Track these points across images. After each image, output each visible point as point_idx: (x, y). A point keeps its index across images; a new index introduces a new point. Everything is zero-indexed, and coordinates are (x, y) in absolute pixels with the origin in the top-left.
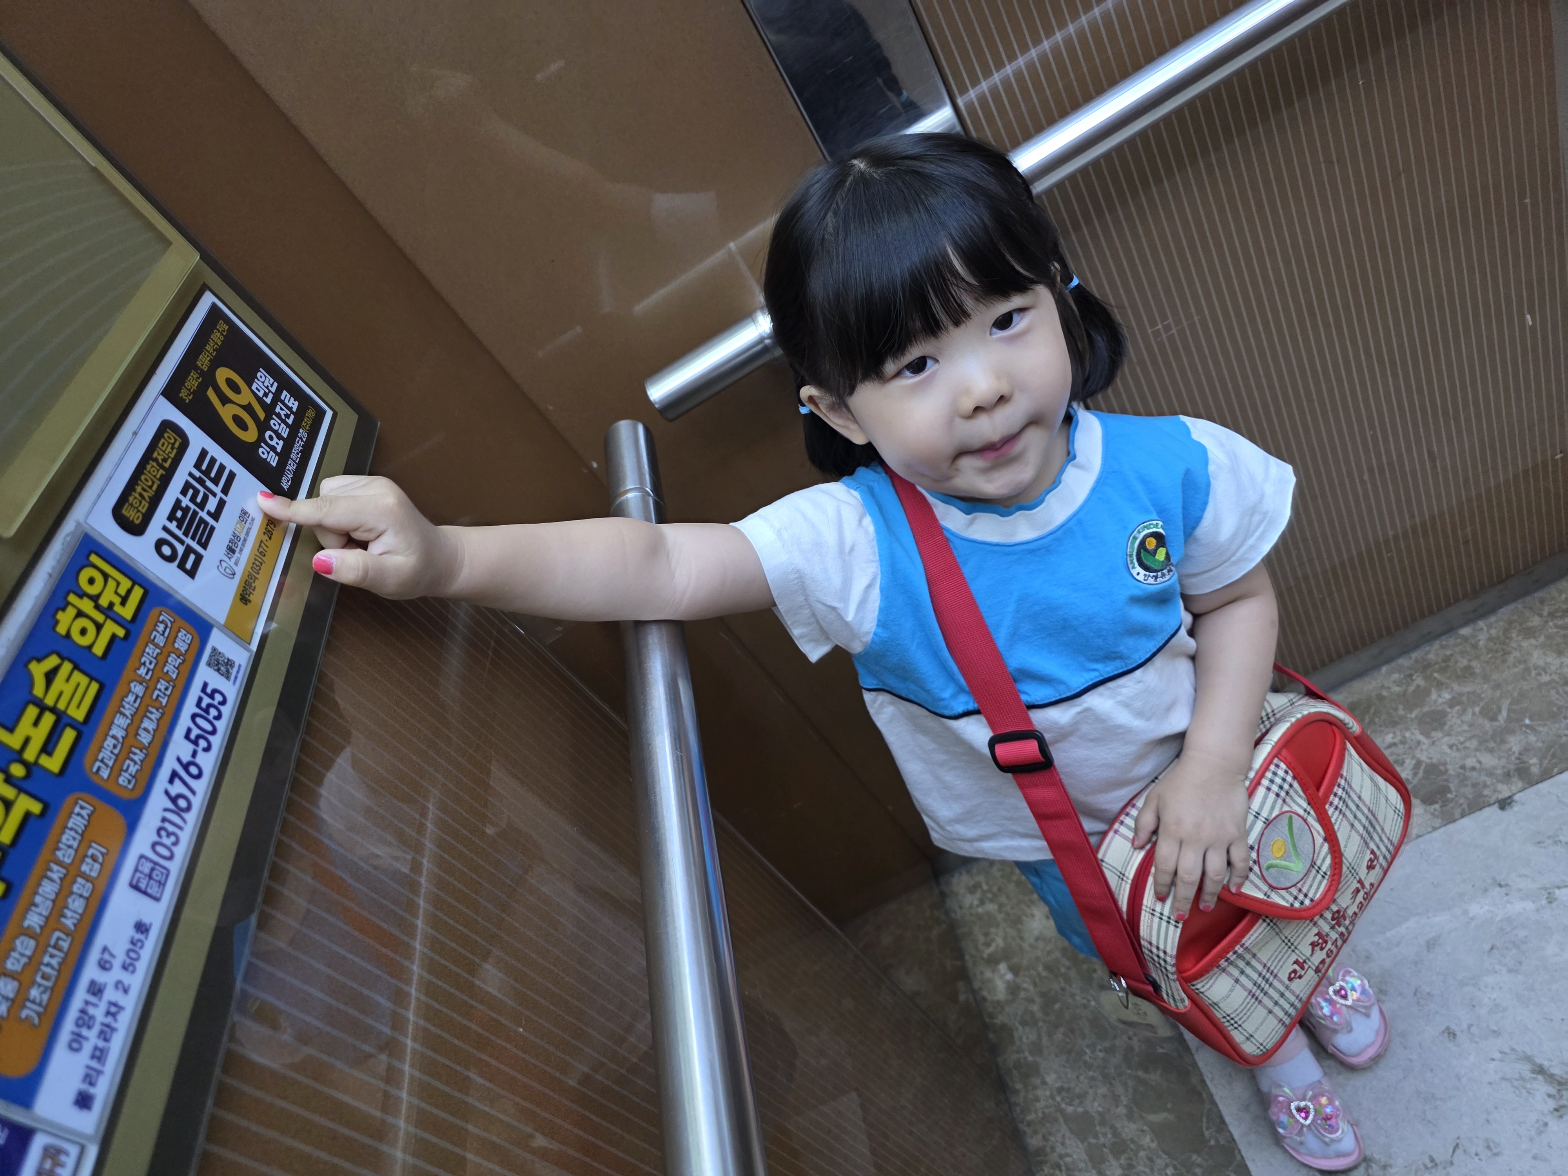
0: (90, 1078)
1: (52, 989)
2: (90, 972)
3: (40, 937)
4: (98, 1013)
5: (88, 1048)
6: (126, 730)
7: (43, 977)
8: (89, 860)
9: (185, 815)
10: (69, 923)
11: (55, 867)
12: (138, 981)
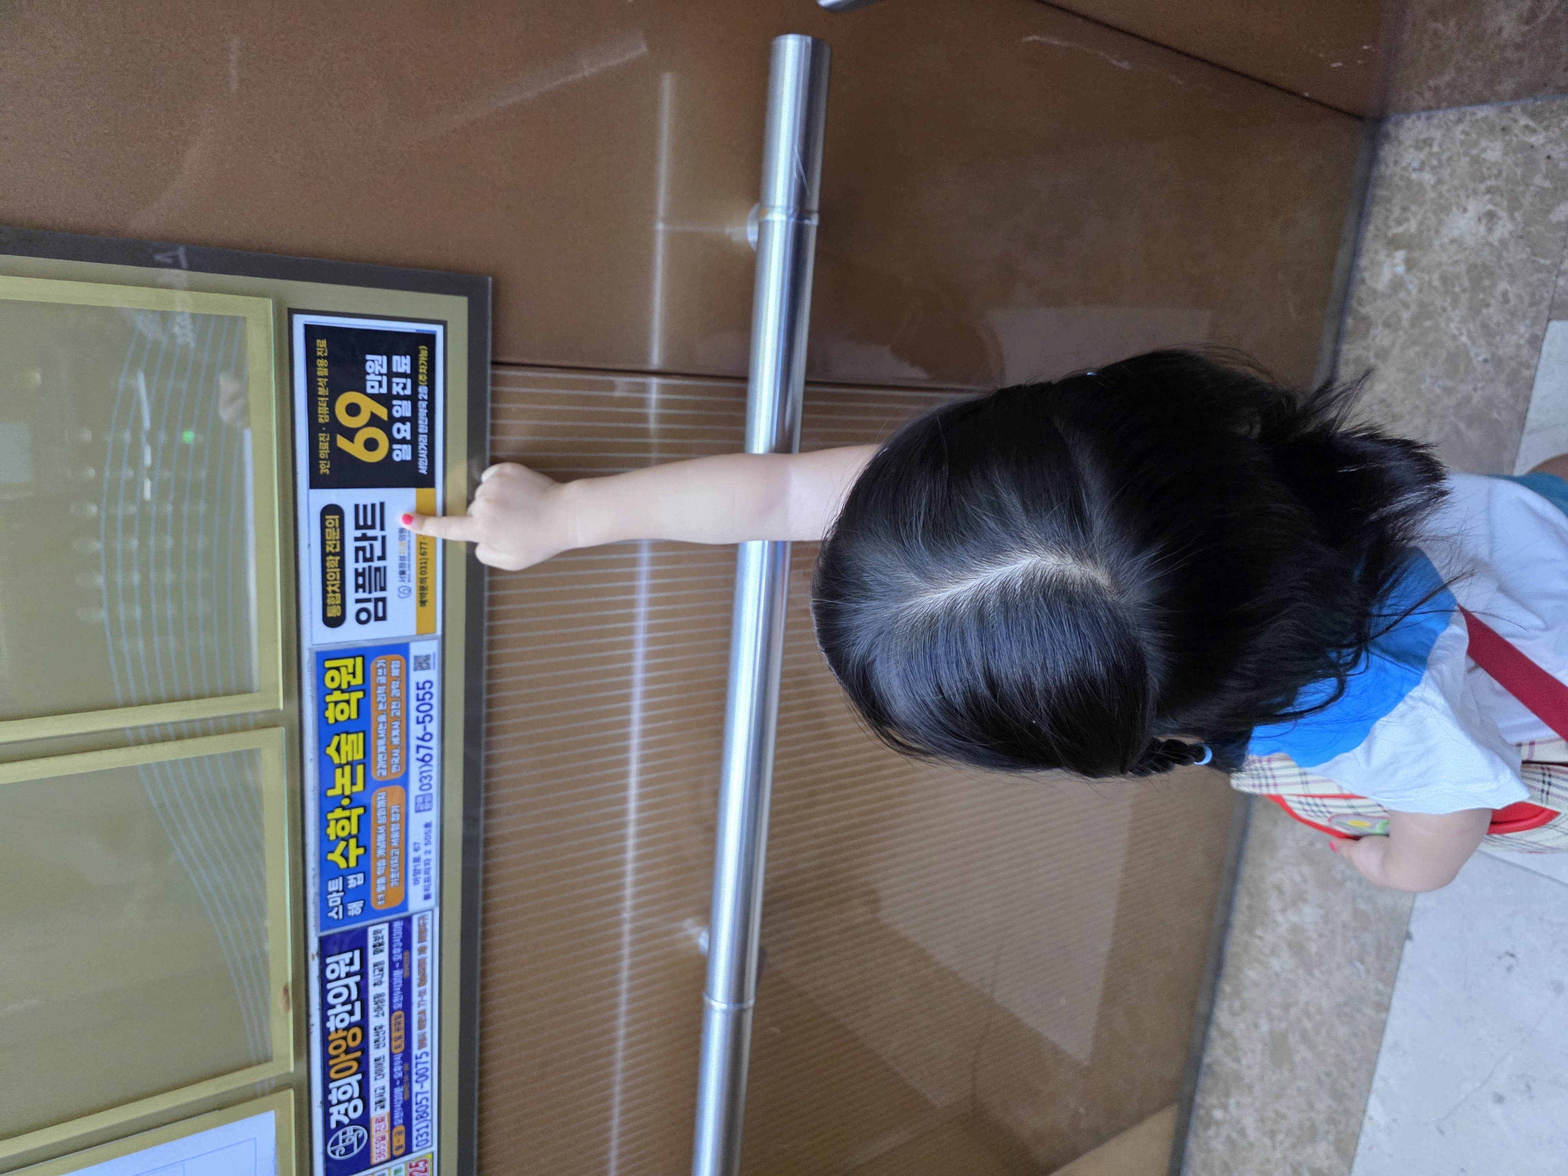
0: (426, 889)
1: (399, 870)
2: (412, 855)
3: (387, 857)
4: (422, 867)
5: (422, 881)
6: (386, 745)
7: (394, 869)
8: (393, 815)
9: (431, 763)
10: (395, 844)
11: (379, 828)
12: (434, 846)
